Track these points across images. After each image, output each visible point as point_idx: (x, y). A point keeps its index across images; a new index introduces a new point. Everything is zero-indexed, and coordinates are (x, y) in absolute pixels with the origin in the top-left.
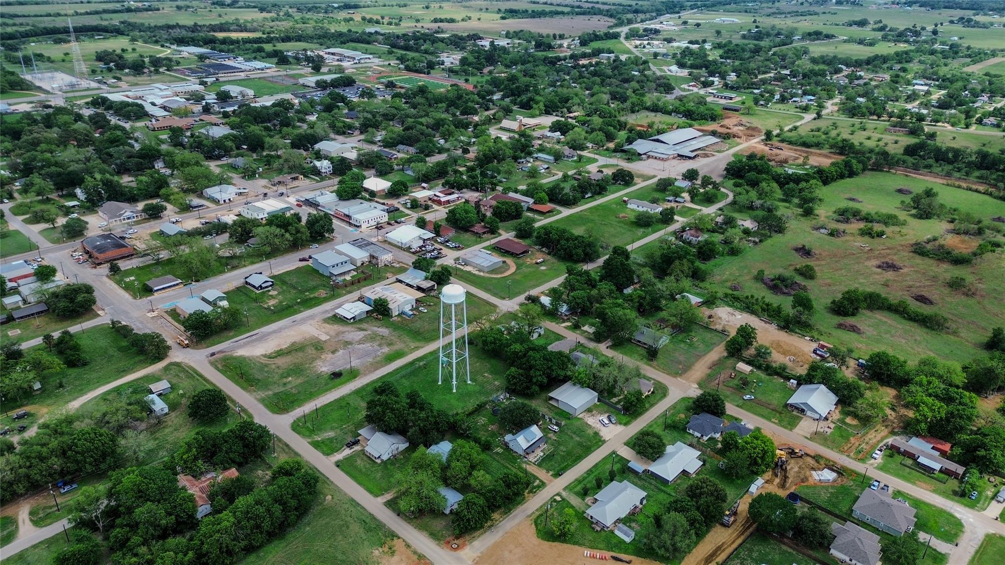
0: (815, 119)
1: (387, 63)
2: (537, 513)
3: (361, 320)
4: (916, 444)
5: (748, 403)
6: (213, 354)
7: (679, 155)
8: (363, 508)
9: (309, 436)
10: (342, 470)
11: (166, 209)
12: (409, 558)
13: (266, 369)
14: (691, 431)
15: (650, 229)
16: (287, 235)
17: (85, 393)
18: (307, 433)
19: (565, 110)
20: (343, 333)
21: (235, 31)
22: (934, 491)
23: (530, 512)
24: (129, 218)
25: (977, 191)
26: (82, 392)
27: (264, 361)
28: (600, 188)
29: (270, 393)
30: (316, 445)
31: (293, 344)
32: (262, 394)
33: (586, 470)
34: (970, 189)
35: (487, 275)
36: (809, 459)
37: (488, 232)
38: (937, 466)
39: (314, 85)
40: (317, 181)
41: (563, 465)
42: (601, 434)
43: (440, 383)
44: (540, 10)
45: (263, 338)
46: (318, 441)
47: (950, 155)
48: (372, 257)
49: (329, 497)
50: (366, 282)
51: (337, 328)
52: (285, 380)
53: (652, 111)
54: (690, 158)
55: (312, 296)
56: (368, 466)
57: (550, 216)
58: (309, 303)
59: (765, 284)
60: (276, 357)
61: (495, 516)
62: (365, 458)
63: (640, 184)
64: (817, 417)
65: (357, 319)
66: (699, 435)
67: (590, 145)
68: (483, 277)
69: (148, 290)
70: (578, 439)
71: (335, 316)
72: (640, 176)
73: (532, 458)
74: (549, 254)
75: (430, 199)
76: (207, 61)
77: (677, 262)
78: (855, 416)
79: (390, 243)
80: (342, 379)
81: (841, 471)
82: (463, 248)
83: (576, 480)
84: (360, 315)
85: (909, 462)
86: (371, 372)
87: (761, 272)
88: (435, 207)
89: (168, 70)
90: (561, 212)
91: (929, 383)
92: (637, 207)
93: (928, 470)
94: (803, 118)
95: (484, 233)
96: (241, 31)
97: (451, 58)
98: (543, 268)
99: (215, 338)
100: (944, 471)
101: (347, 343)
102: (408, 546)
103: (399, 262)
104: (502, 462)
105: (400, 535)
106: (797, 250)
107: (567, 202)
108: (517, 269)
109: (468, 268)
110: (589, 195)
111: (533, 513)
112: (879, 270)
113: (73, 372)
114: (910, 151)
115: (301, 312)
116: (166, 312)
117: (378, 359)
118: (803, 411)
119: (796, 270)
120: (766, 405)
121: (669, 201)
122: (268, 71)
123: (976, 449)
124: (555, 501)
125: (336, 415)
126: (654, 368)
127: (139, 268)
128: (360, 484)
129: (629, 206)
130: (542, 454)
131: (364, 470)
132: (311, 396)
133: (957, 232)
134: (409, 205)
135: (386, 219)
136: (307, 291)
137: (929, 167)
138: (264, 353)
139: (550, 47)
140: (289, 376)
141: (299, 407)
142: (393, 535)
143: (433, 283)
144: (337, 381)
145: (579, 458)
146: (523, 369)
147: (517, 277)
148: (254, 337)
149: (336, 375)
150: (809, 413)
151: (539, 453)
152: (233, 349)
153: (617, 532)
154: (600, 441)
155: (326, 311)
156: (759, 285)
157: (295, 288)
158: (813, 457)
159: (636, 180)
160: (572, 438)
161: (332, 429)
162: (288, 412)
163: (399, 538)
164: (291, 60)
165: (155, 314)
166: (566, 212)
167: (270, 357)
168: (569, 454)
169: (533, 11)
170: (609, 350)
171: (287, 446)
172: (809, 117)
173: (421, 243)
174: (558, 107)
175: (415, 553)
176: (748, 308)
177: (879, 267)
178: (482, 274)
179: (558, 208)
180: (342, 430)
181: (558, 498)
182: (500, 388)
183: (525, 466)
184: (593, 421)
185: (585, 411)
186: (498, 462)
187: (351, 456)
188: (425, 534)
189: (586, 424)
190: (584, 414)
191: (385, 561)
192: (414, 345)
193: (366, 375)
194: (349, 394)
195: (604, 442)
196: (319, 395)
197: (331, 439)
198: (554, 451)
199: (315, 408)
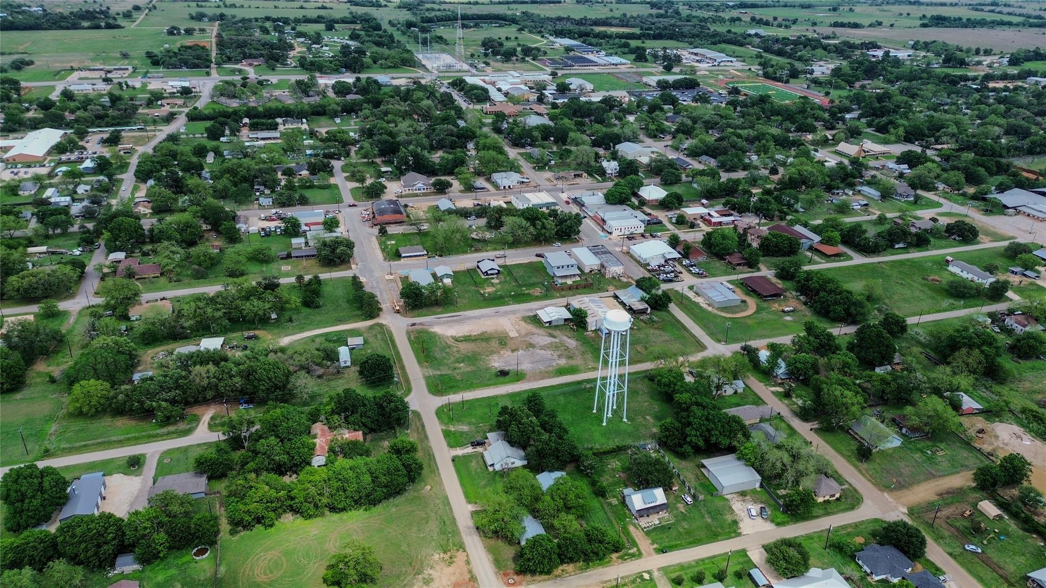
2: (616, 583)
3: (556, 326)
5: (970, 556)
6: (414, 325)
8: (451, 509)
9: (446, 424)
10: (455, 466)
11: (451, 186)
12: (462, 575)
13: (447, 350)
14: (860, 563)
15: (962, 302)
16: (532, 229)
17: (303, 332)
18: (446, 421)
20: (533, 334)
21: (617, 26)
23: (606, 578)
24: (419, 189)
26: (302, 329)
27: (451, 342)
28: (921, 241)
29: (438, 373)
30: (447, 434)
31: (482, 334)
32: (431, 372)
33: (697, 558)
35: (716, 312)
37: (744, 264)
40: (599, 182)
41: (674, 543)
42: (741, 525)
43: (595, 411)
45: (461, 321)
46: (450, 431)
48: (602, 266)
49: (429, 487)
50: (585, 290)
51: (531, 328)
52: (457, 365)
55: (527, 292)
56: (479, 470)
57: (835, 261)
58: (520, 298)
60: (462, 341)
61: (570, 567)
62: (481, 462)
63: (985, 244)
65: (553, 324)
66: (869, 571)
67: (941, 186)
68: (710, 313)
69: (398, 256)
70: (709, 520)
71: (536, 316)
72: (988, 233)
73: (644, 522)
74: (805, 304)
75: (702, 217)
76: (571, 54)
77: (964, 350)
79: (632, 256)
80: (507, 378)
82: (706, 276)
83: (681, 565)
84: (557, 320)
86: (536, 380)
88: (702, 226)
89: (534, 59)
90: (851, 259)
92: (960, 271)
95: (739, 265)
96: (623, 26)
98: (788, 318)
99: (424, 310)
101: (532, 346)
102: (468, 562)
103: (627, 277)
104: (610, 514)
105: (467, 549)
107: (866, 249)
108: (757, 312)
109: (699, 300)
110: (901, 245)
111: (610, 581)
113: (306, 311)
115: (507, 305)
116: (401, 278)
117: (550, 369)
120: (994, 567)
121: (1013, 272)
122: (622, 67)
124: (641, 577)
125: (479, 412)
126: (860, 471)
127: (404, 235)
128: (462, 485)
129: (950, 268)
130: (657, 522)
131: (474, 473)
132: (470, 386)
134: (674, 220)
135: (641, 230)
136: (525, 285)
138: (454, 334)
139: (962, 63)
140: (463, 361)
141: (455, 394)
142: (461, 547)
143: (646, 306)
144: (502, 379)
145: (697, 542)
146: (680, 422)
147: (750, 322)
148: (455, 318)
149: (503, 373)
151: (655, 520)
152: (431, 324)
154: (735, 532)
155: (530, 310)
157: (516, 281)
159: (981, 237)
160: (703, 517)
161: (469, 424)
162: (442, 396)
163: (465, 551)
164: (648, 57)
165: (391, 277)
166: (858, 260)
167: (457, 340)
168: (689, 533)
170: (812, 433)
171: (423, 426)
173: (662, 262)
174: (924, 135)
175: (470, 572)
178: (710, 309)
179: (850, 252)
180: (477, 427)
181: (646, 576)
182: (653, 436)
183: (631, 529)
184: (741, 507)
185: (736, 493)
186: (606, 513)
187: (470, 456)
188: (491, 557)
189: (730, 508)
190: (734, 495)
191: (438, 568)
192: (592, 364)
193: (530, 381)
194: (503, 396)
195: (738, 535)
196: (478, 387)
197: (462, 433)
198: (674, 524)
199: (467, 399)
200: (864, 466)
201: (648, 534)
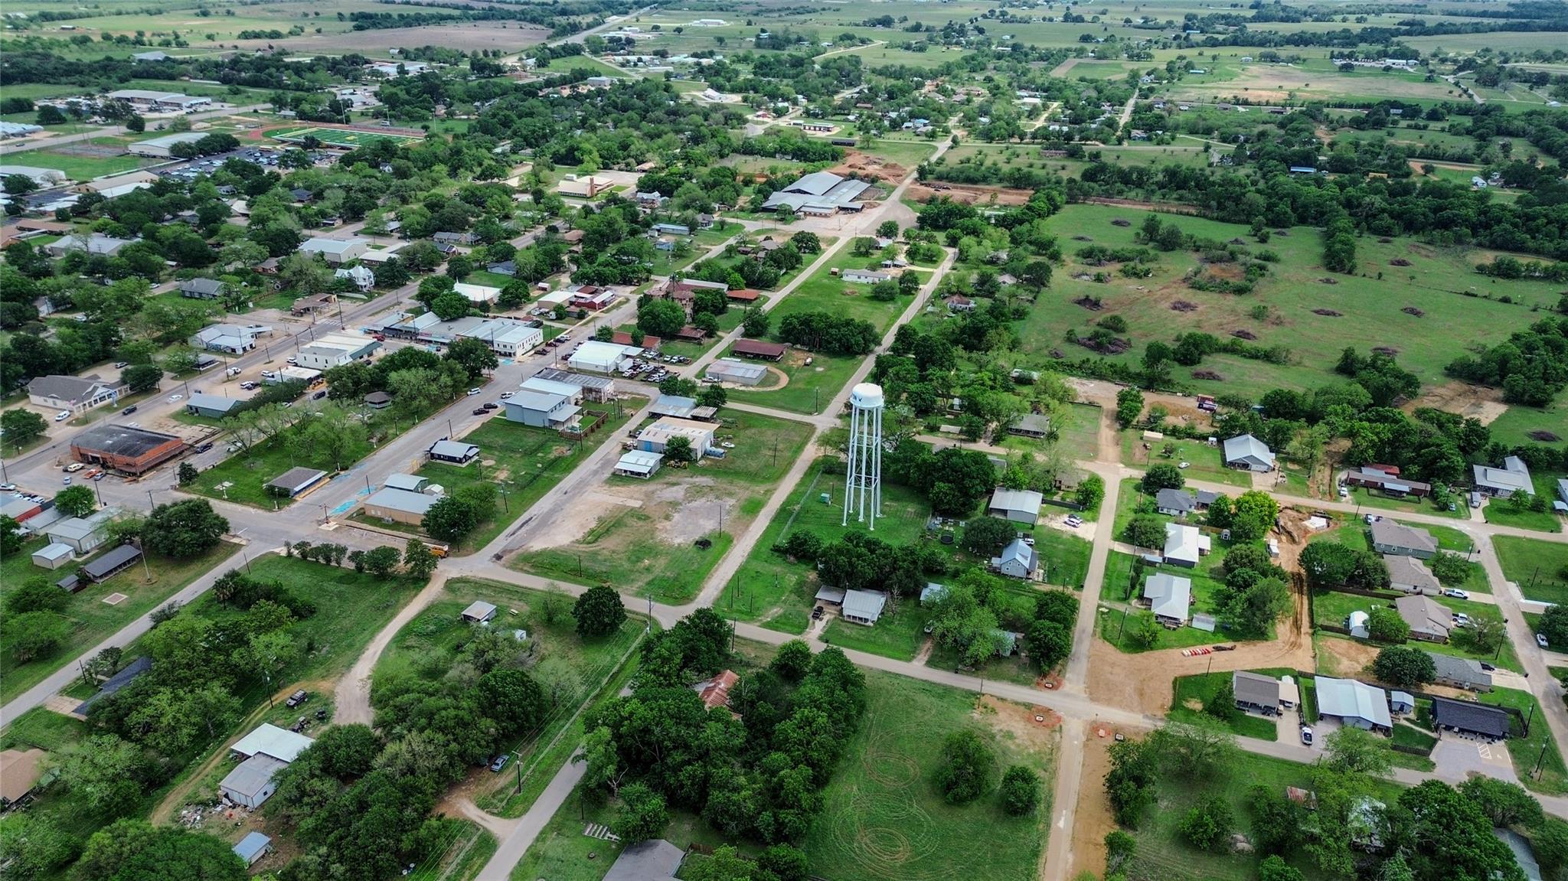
0: (952, 148)
1: (251, 109)
2: (1099, 630)
3: (658, 473)
4: (1369, 474)
6: (498, 557)
7: (841, 209)
8: (907, 677)
9: (752, 620)
10: (836, 644)
12: (1015, 711)
13: (600, 558)
14: (1165, 511)
15: (899, 303)
16: (445, 378)
18: (745, 617)
19: (631, 160)
20: (651, 493)
22: (1418, 512)
24: (102, 399)
25: (1188, 214)
26: (354, 648)
27: (583, 547)
28: (796, 260)
29: (640, 584)
30: (772, 627)
31: (600, 520)
33: (1102, 575)
34: (1181, 213)
35: (761, 389)
36: (1289, 512)
37: (705, 335)
38: (1406, 488)
39: (167, 153)
40: (365, 301)
41: (1075, 576)
42: (1080, 536)
43: (844, 524)
44: (412, 13)
45: (546, 521)
46: (769, 623)
47: (1134, 176)
48: (587, 390)
50: (608, 424)
51: (636, 488)
52: (641, 565)
53: (745, 153)
54: (857, 210)
55: (552, 456)
57: (762, 304)
58: (560, 467)
59: (1084, 345)
60: (595, 541)
63: (831, 248)
64: (1265, 468)
66: (1176, 513)
67: (717, 206)
68: (758, 393)
69: (282, 494)
70: (1062, 546)
71: (617, 474)
73: (1037, 577)
74: (811, 351)
75: (572, 303)
78: (1294, 461)
79: (588, 371)
80: (716, 546)
81: (1326, 515)
82: (692, 361)
83: (1103, 587)
84: (655, 466)
85: (1374, 492)
86: (743, 530)
87: (1070, 332)
88: (592, 314)
90: (769, 298)
91: (1344, 411)
92: (860, 278)
93: (1396, 495)
94: (936, 148)
95: (703, 337)
97: (361, 97)
98: (819, 369)
99: (474, 537)
100: (1414, 492)
101: (674, 505)
102: (1001, 700)
103: (624, 393)
105: (981, 692)
106: (1079, 302)
107: (768, 283)
108: (789, 375)
109: (727, 385)
110: (782, 271)
111: (1093, 631)
112: (1177, 312)
114: (1089, 176)
115: (560, 480)
116: (350, 518)
117: (734, 514)
118: (1246, 466)
119: (1099, 324)
120: (1205, 469)
121: (888, 266)
123: (1434, 461)
124: (1103, 613)
125: (756, 589)
127: (219, 467)
129: (845, 278)
130: (1042, 571)
131: (862, 638)
132: (699, 576)
133: (1212, 261)
134: (553, 315)
135: (538, 338)
136: (537, 450)
137: (1120, 193)
138: (572, 539)
140: (639, 560)
141: (699, 591)
142: (977, 695)
143: (713, 409)
144: (712, 550)
145: (1083, 567)
146: (950, 482)
147: (801, 386)
148: (532, 524)
149: (703, 544)
150: (1254, 467)
151: (1039, 571)
152: (520, 545)
153: (1195, 624)
154: (1086, 544)
155: (595, 473)
156: (1076, 348)
157: (513, 451)
158: (1292, 509)
159: (823, 246)
161: (773, 604)
162: (692, 601)
163: (982, 695)
165: (333, 525)
166: (774, 297)
167: (586, 542)
168: (1068, 564)
169: (401, 16)
170: (994, 447)
171: (737, 637)
172: (943, 145)
173: (629, 363)
175: (1017, 703)
176: (1093, 373)
177: (1175, 308)
178: (751, 389)
179: (764, 293)
180: (784, 602)
181: (1104, 610)
182: (923, 515)
184: (1058, 524)
185: (1040, 516)
187: (831, 628)
188: (1006, 682)
189: (1054, 529)
190: (1042, 518)
191: (994, 721)
192: (761, 489)
193: (741, 535)
194: (747, 562)
195: (1091, 544)
196: (708, 571)
197: (784, 615)
198: (1051, 565)
199: (721, 586)
201: (1050, 582)
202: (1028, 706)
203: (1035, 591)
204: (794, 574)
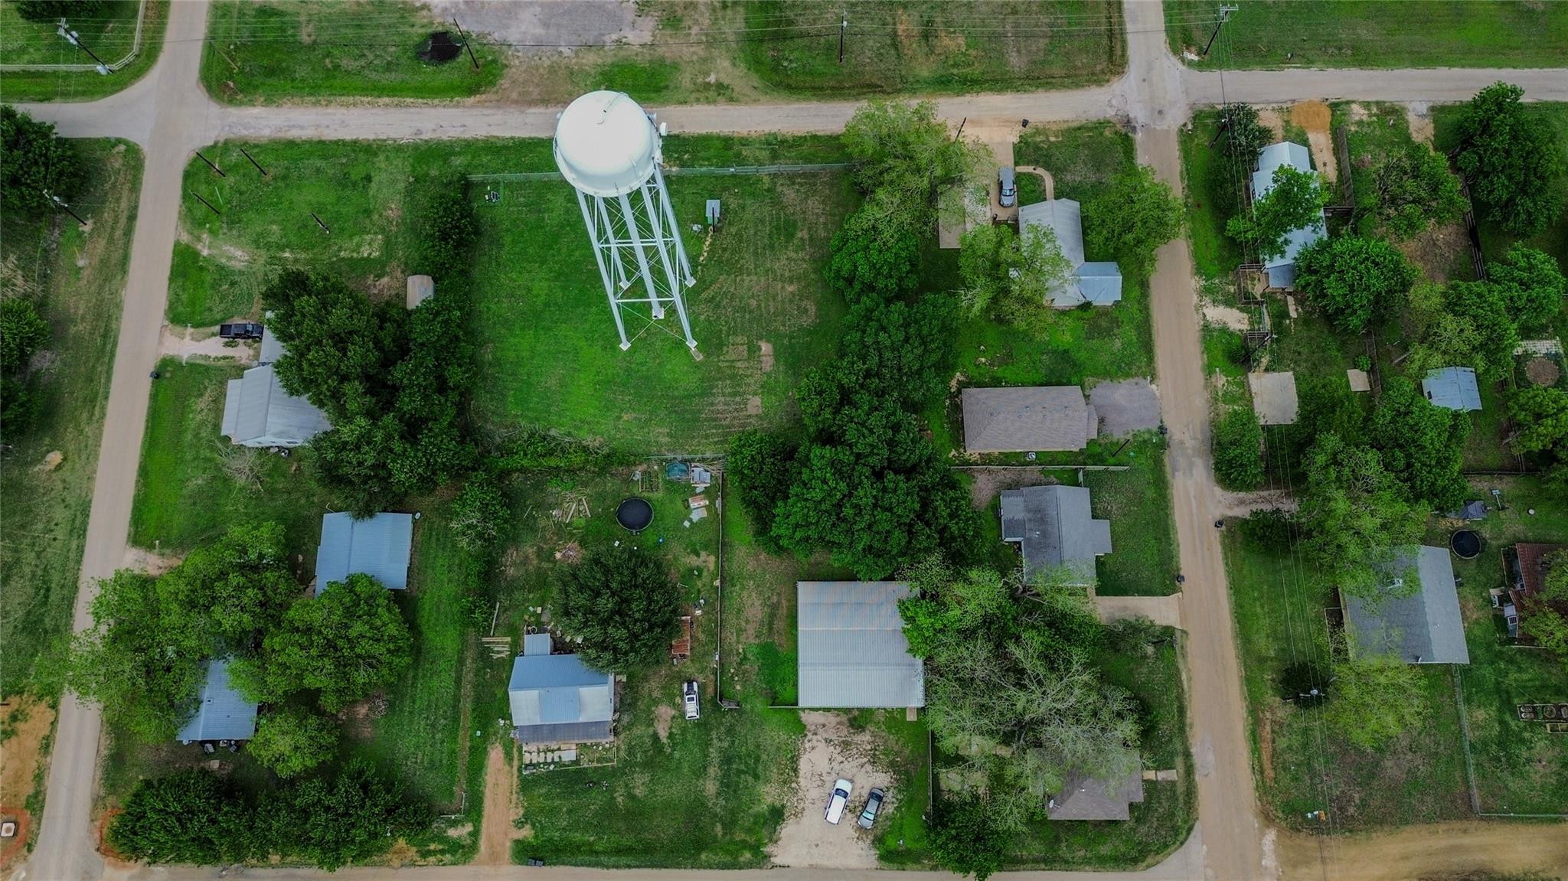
8: (81, 550)
9: (196, 223)
10: (154, 397)
12: (17, 778)
18: (203, 209)
30: (185, 264)
41: (577, 837)
42: (788, 830)
46: (196, 255)
49: (55, 457)
70: (711, 787)
73: (535, 747)
80: (448, 72)
86: (523, 100)
102: (46, 746)
105: (62, 707)
117: (590, 58)
125: (308, 196)
128: (144, 472)
130: (569, 755)
131: (189, 436)
141: (269, 102)
142: (53, 686)
144: (426, 70)
149: (444, 47)
151: (567, 748)
154: (756, 849)
160: (701, 771)
161: (257, 241)
162: (231, 102)
163: (54, 706)
168: (636, 813)
170: (1216, 534)
171: (132, 218)
175: (39, 778)
180: (272, 259)
182: (735, 439)
183: (495, 754)
184: (823, 765)
185: (838, 711)
186: (458, 681)
187: (207, 368)
188: (106, 746)
189: (794, 760)
190: (831, 719)
192: (724, 69)
193: (502, 102)
194: (399, 149)
195: (761, 859)
196: (345, 91)
197: (224, 273)
198: (613, 773)
199: (294, 134)
200: (1284, 711)
201: (527, 785)
202: (36, 803)
203: (478, 755)
204: (388, 244)
